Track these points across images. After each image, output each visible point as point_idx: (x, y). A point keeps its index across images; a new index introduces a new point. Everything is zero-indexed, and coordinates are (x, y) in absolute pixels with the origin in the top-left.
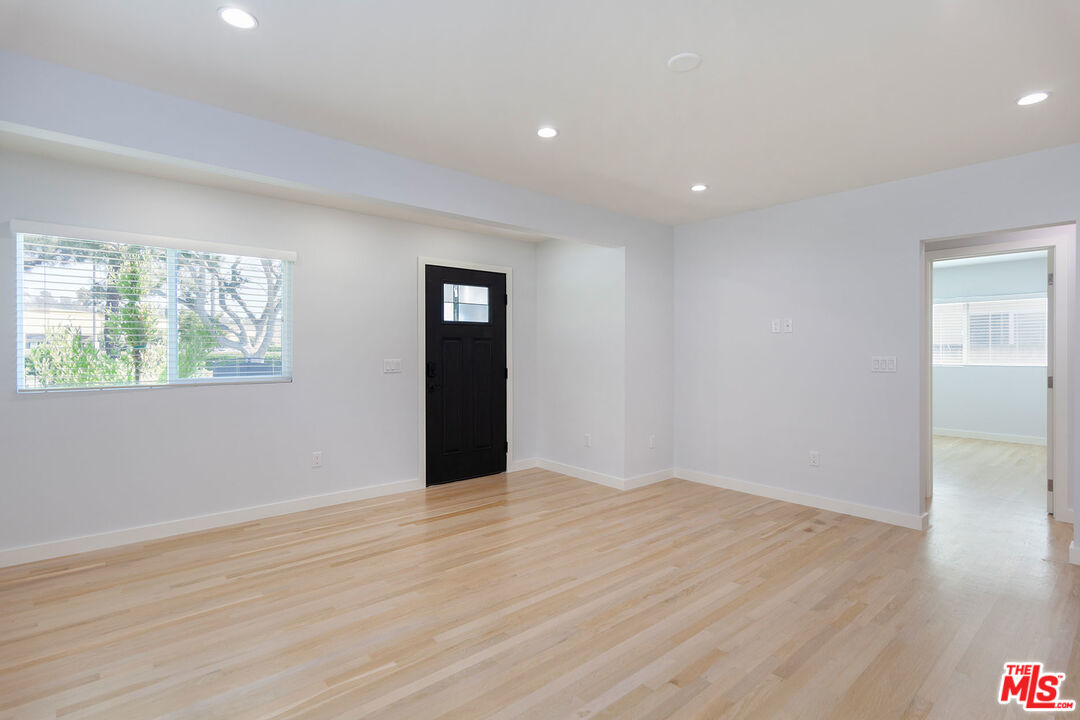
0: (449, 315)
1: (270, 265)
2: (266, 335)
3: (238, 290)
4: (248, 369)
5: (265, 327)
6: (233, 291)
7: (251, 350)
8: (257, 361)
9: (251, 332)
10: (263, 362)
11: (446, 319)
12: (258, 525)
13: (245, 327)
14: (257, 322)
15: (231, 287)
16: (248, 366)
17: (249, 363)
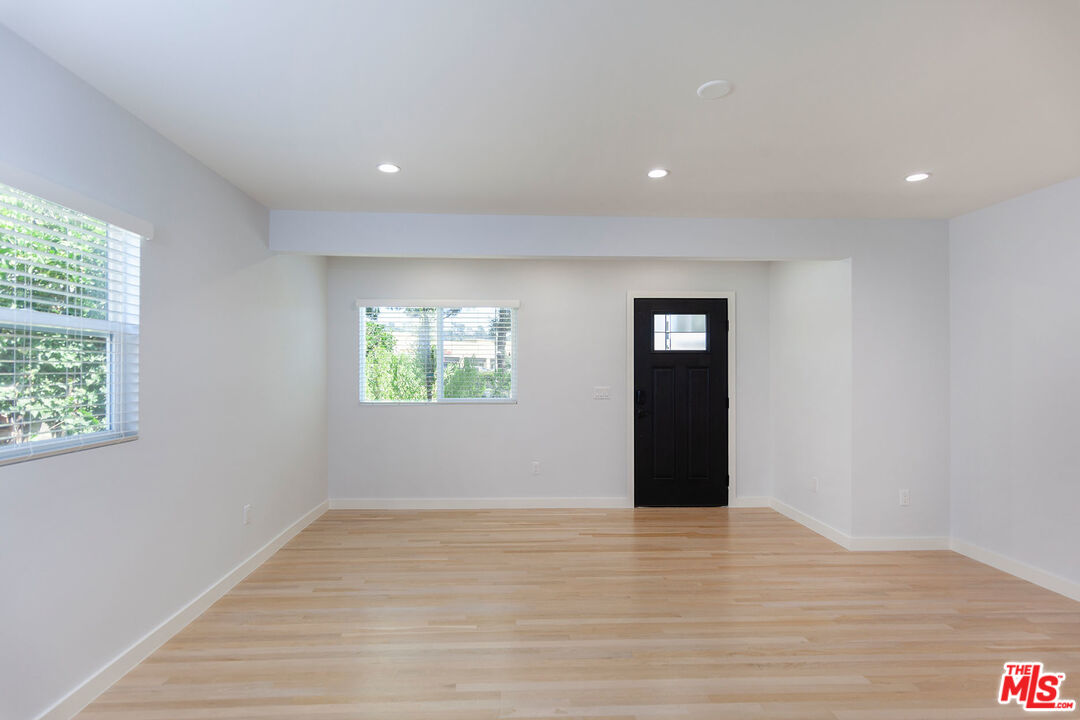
0: (659, 345)
11: (656, 348)
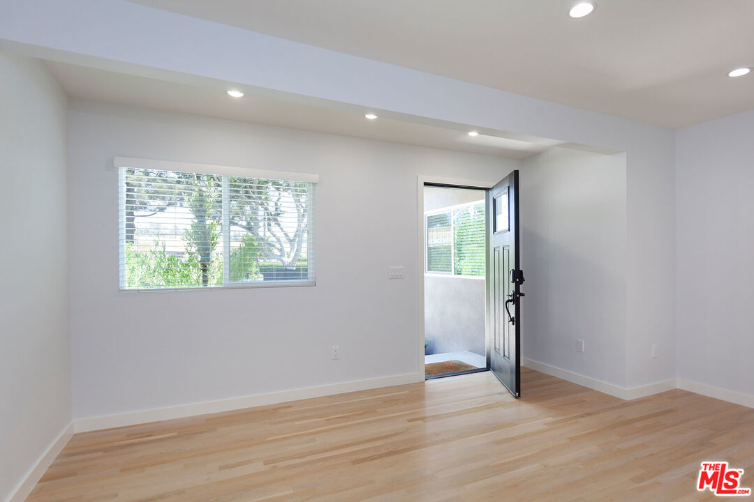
1: (300, 202)
2: (297, 249)
3: (279, 219)
4: (285, 275)
5: (296, 244)
6: (275, 220)
7: (287, 260)
8: (291, 268)
9: (287, 248)
10: (295, 269)
12: (290, 407)
13: (284, 245)
14: (290, 241)
15: (274, 217)
16: (284, 273)
17: (286, 270)
